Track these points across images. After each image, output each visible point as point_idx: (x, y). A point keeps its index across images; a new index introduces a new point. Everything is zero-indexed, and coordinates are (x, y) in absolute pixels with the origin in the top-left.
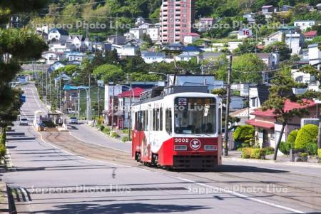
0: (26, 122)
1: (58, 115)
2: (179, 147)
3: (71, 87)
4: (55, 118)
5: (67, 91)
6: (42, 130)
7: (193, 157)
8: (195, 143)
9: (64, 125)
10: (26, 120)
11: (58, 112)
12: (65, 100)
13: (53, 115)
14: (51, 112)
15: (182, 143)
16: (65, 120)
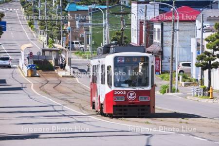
0: (7, 63)
1: (58, 52)
2: (118, 98)
3: (79, 7)
4: (54, 57)
5: (72, 13)
6: (33, 76)
7: (129, 106)
8: (131, 94)
9: (67, 67)
10: (7, 59)
11: (58, 46)
12: (68, 27)
13: (51, 51)
14: (47, 47)
15: (120, 95)
16: (70, 59)
